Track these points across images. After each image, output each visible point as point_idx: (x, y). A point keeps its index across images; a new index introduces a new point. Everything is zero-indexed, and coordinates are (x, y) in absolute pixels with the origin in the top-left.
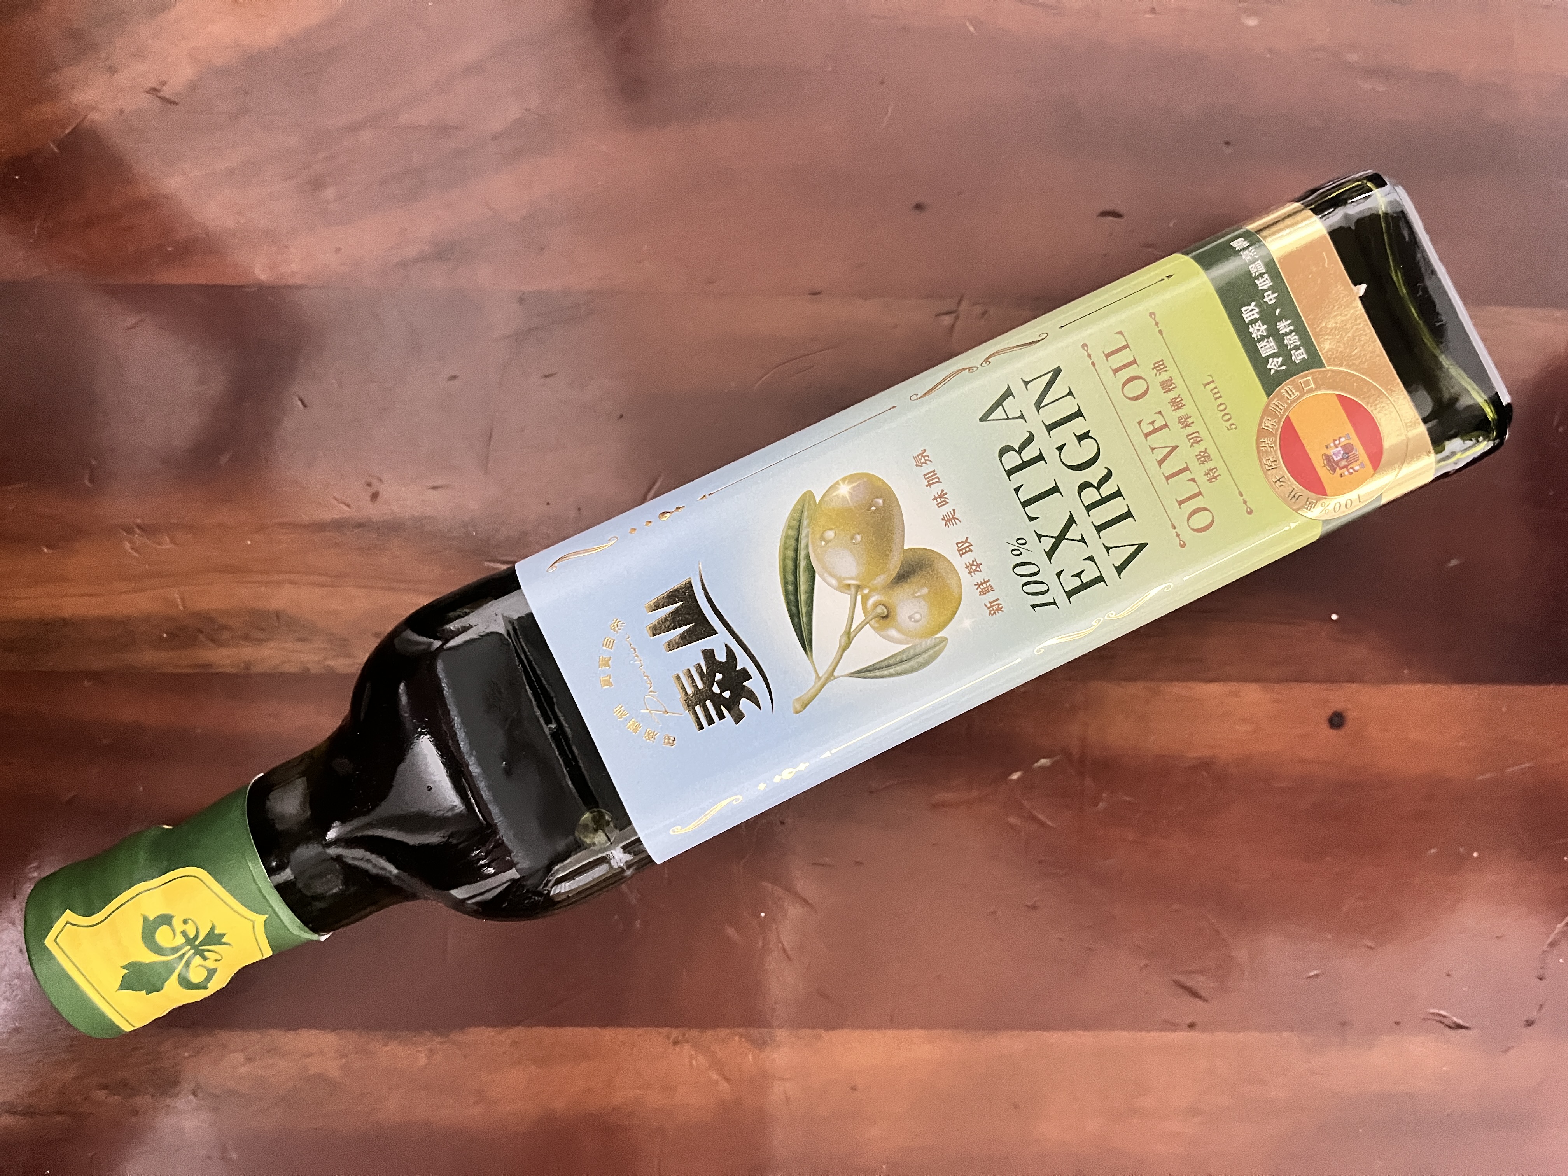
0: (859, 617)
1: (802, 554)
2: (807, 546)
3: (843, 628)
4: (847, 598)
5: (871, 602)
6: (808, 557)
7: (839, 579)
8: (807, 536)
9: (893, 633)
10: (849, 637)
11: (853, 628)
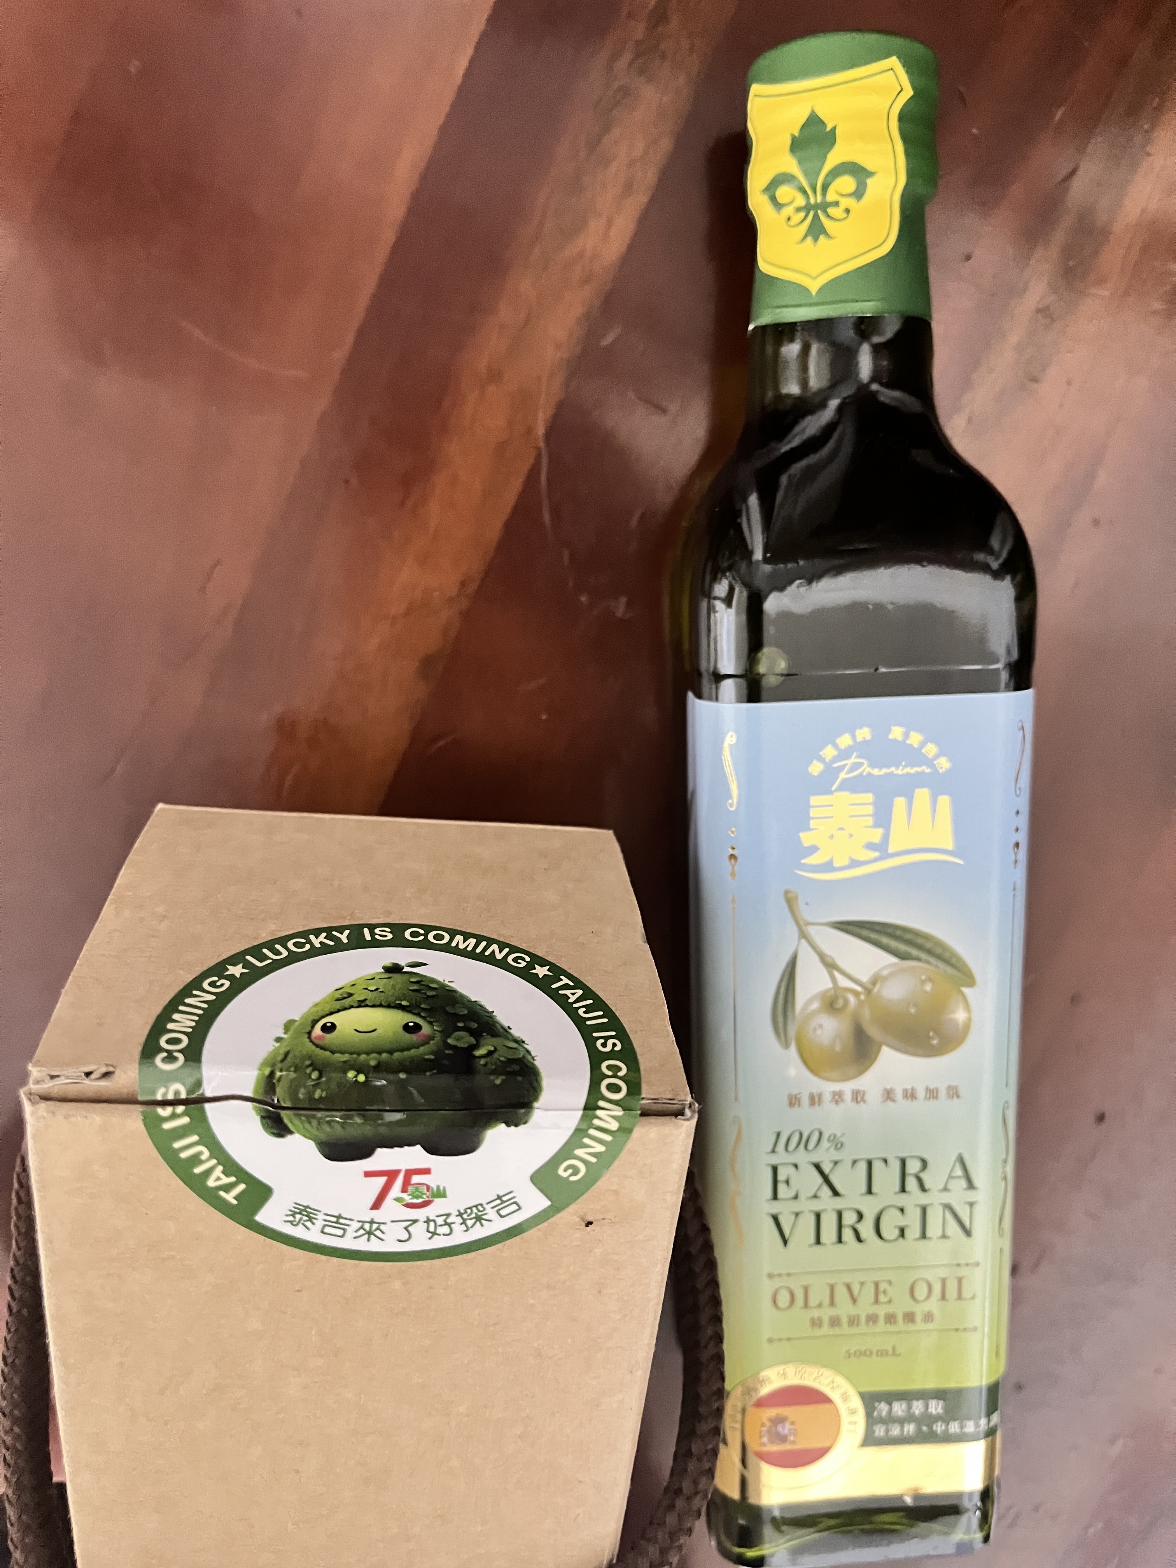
0: (843, 982)
1: (923, 956)
2: (928, 962)
3: (840, 963)
4: (865, 978)
5: (852, 999)
6: (918, 959)
7: (885, 978)
8: (936, 966)
9: (815, 1005)
10: (830, 966)
11: (836, 974)
